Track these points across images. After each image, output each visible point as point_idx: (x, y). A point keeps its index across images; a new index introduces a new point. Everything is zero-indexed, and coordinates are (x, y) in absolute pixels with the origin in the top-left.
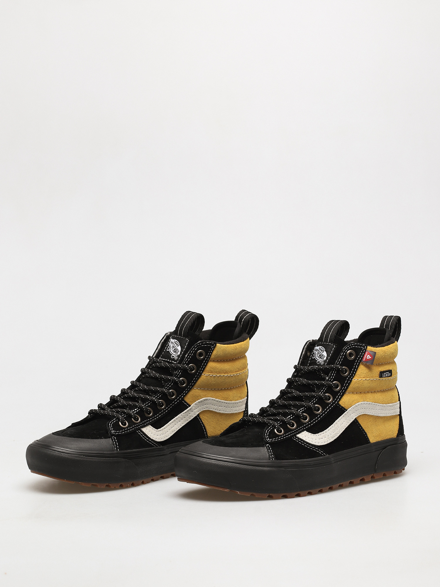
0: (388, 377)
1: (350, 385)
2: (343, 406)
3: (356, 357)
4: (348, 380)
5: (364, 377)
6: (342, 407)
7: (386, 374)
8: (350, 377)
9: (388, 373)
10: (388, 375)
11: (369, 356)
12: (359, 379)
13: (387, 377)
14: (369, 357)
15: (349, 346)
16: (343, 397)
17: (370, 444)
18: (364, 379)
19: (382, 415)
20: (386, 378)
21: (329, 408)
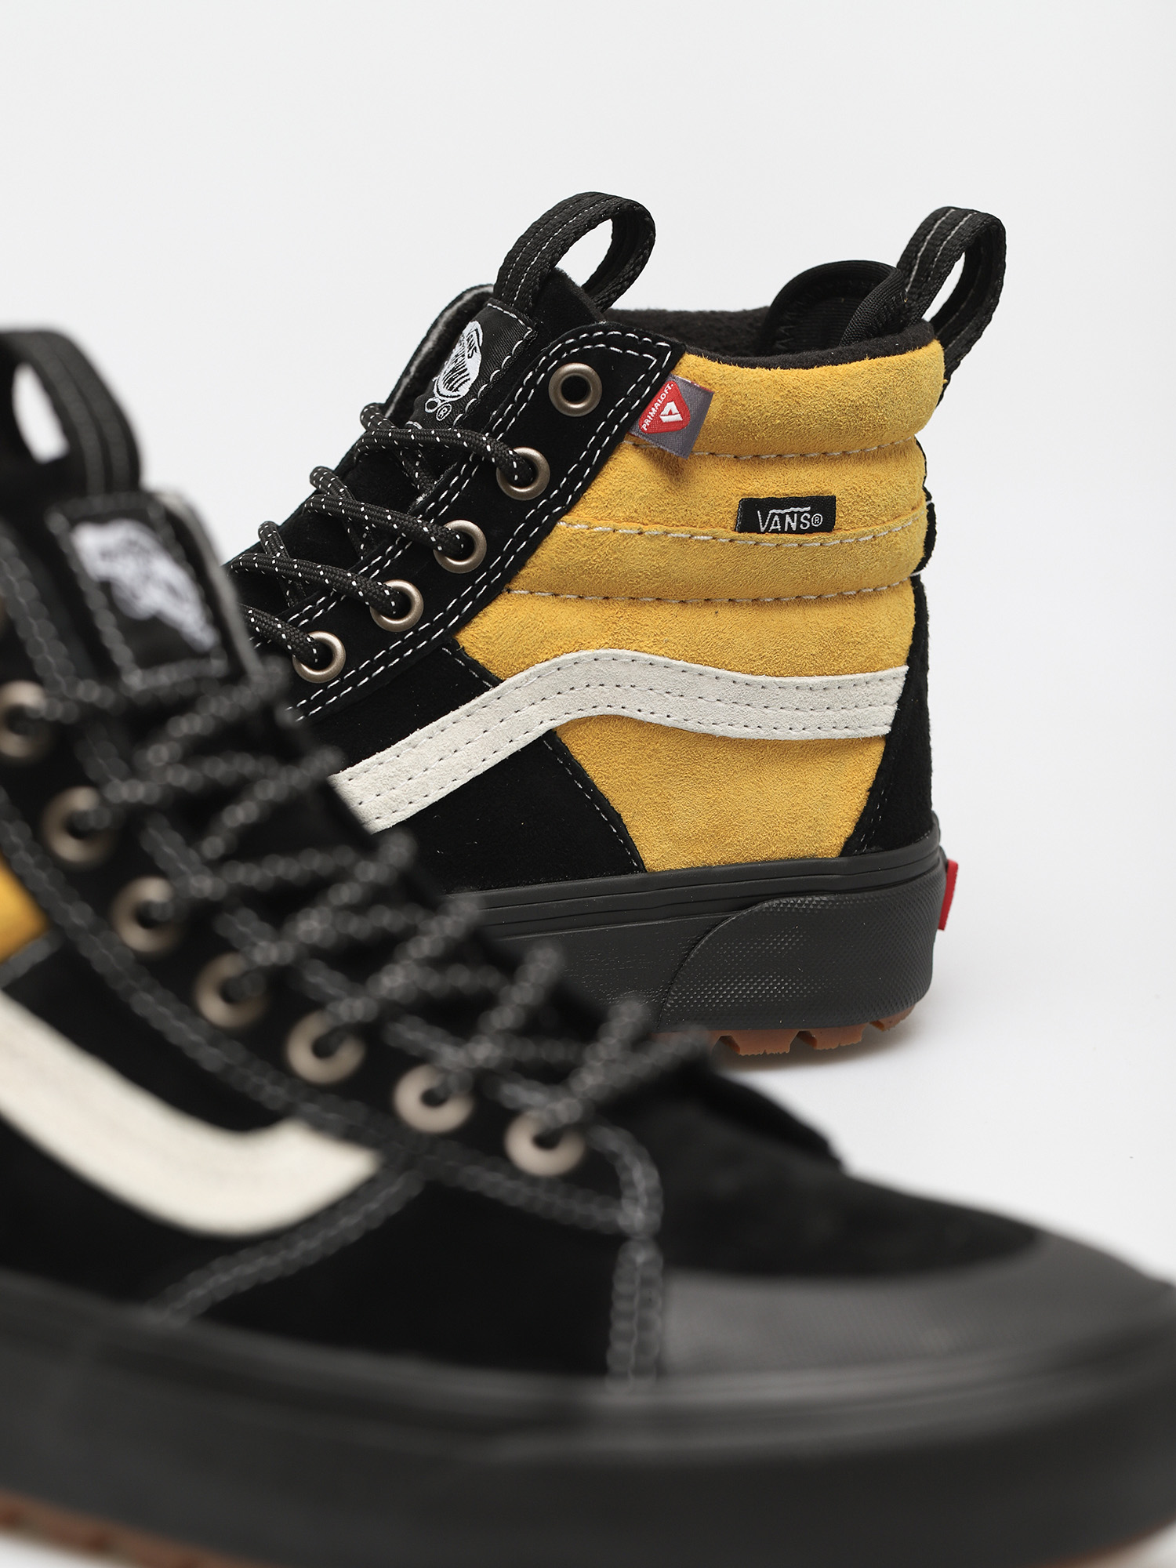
0: (799, 531)
1: (539, 551)
2: (477, 657)
3: (607, 401)
4: (535, 521)
5: (628, 520)
6: (474, 664)
7: (791, 514)
8: (546, 510)
9: (800, 514)
10: (799, 522)
11: (675, 410)
12: (596, 523)
13: (790, 531)
14: (670, 413)
15: (576, 338)
16: (490, 609)
17: (639, 876)
18: (630, 528)
19: (737, 732)
20: (784, 536)
21: (384, 660)
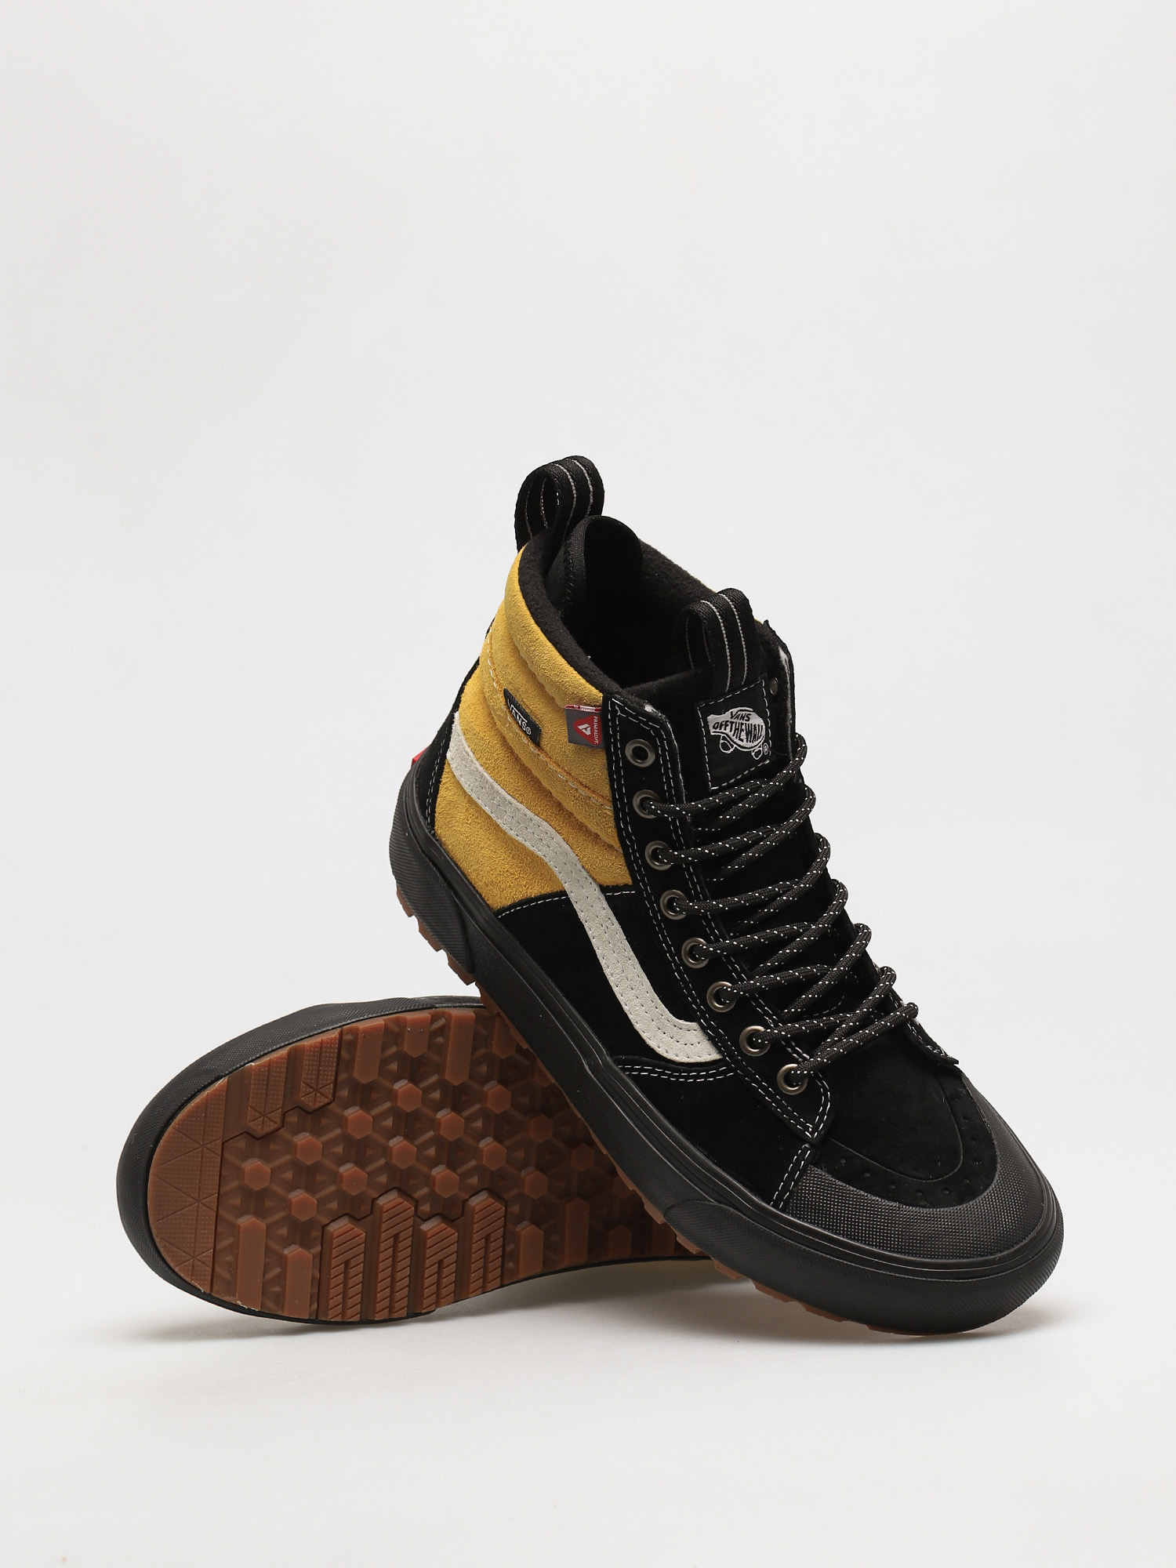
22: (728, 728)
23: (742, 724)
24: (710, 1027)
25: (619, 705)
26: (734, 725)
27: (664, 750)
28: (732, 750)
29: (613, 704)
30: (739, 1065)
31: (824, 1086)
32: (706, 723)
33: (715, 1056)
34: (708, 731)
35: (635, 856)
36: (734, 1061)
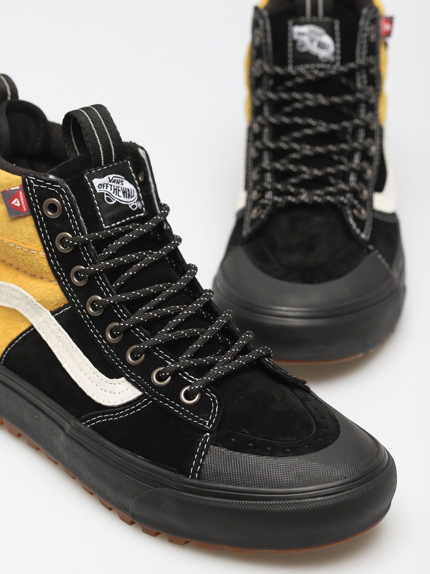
22: (109, 188)
23: (118, 187)
24: (132, 376)
25: (33, 180)
26: (113, 187)
27: (66, 201)
28: (114, 202)
29: (29, 180)
30: (155, 395)
31: (213, 397)
32: (92, 185)
33: (139, 393)
34: (95, 190)
35: (65, 282)
36: (150, 392)
